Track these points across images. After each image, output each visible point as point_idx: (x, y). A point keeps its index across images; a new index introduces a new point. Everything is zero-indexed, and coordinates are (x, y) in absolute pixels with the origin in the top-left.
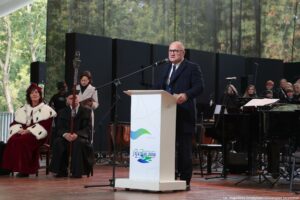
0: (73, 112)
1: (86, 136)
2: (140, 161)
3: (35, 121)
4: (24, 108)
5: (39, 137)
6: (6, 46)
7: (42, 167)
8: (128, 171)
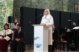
0: (18, 32)
1: (23, 39)
2: (37, 47)
3: (6, 35)
4: (3, 31)
5: (8, 40)
6: (5, 11)
7: (9, 50)
8: (33, 50)
